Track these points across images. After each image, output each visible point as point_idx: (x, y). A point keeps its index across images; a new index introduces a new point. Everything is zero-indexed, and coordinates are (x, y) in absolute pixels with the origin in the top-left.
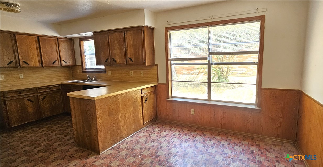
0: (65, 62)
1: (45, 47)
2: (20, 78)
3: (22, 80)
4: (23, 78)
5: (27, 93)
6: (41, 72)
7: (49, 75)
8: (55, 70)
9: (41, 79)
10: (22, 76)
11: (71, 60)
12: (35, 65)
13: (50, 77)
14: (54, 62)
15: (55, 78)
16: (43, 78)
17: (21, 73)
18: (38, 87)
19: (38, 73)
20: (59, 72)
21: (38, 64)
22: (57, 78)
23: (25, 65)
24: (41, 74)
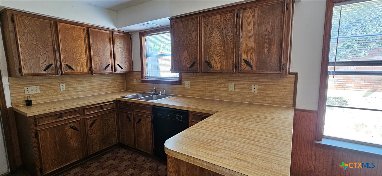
0: (120, 66)
1: (96, 43)
2: (62, 90)
3: (63, 94)
4: (65, 89)
5: (70, 115)
6: (88, 81)
7: (98, 86)
8: (106, 78)
9: (88, 91)
10: (63, 87)
11: (128, 64)
12: (81, 71)
13: (99, 89)
14: (107, 67)
15: (105, 90)
16: (91, 90)
17: (62, 83)
18: (86, 106)
19: (85, 82)
20: (110, 81)
21: (85, 70)
22: (108, 89)
23: (69, 71)
24: (89, 84)
